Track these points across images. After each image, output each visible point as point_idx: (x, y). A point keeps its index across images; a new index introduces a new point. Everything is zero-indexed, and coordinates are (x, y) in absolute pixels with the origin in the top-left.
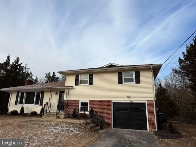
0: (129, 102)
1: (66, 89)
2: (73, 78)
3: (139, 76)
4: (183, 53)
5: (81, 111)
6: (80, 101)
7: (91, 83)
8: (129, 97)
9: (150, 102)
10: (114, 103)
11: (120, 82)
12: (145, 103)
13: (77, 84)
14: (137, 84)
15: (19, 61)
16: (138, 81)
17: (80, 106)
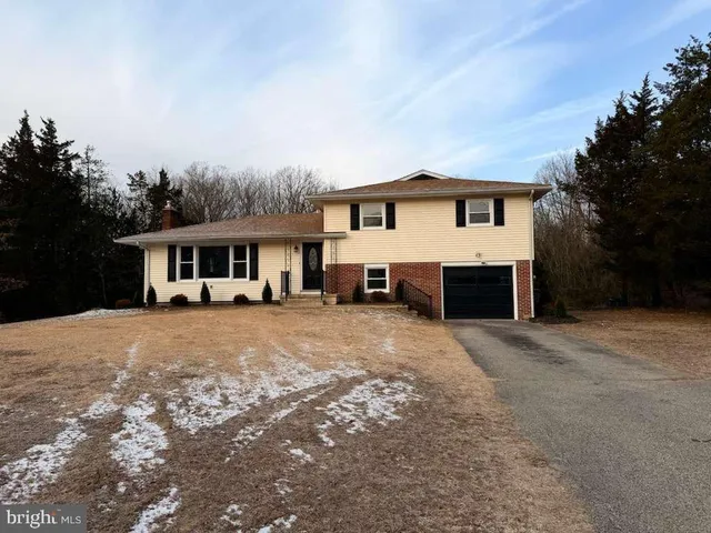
0: (480, 264)
1: (327, 238)
2: (346, 213)
3: (503, 210)
4: (589, 140)
5: (369, 287)
6: (366, 266)
7: (391, 225)
8: (479, 255)
9: (522, 264)
10: (444, 268)
11: (461, 222)
12: (510, 267)
13: (355, 226)
14: (497, 228)
15: (56, 134)
16: (500, 221)
17: (366, 278)
